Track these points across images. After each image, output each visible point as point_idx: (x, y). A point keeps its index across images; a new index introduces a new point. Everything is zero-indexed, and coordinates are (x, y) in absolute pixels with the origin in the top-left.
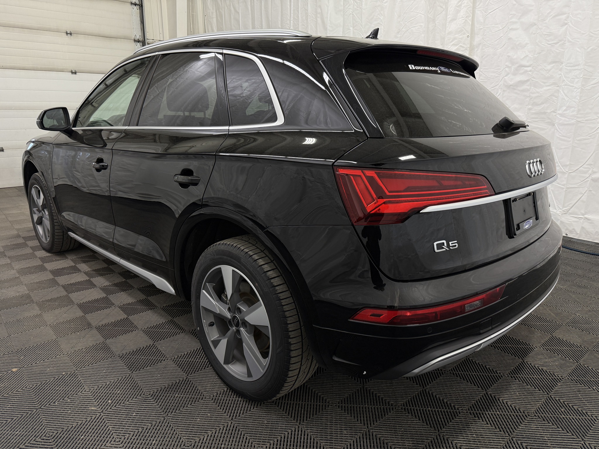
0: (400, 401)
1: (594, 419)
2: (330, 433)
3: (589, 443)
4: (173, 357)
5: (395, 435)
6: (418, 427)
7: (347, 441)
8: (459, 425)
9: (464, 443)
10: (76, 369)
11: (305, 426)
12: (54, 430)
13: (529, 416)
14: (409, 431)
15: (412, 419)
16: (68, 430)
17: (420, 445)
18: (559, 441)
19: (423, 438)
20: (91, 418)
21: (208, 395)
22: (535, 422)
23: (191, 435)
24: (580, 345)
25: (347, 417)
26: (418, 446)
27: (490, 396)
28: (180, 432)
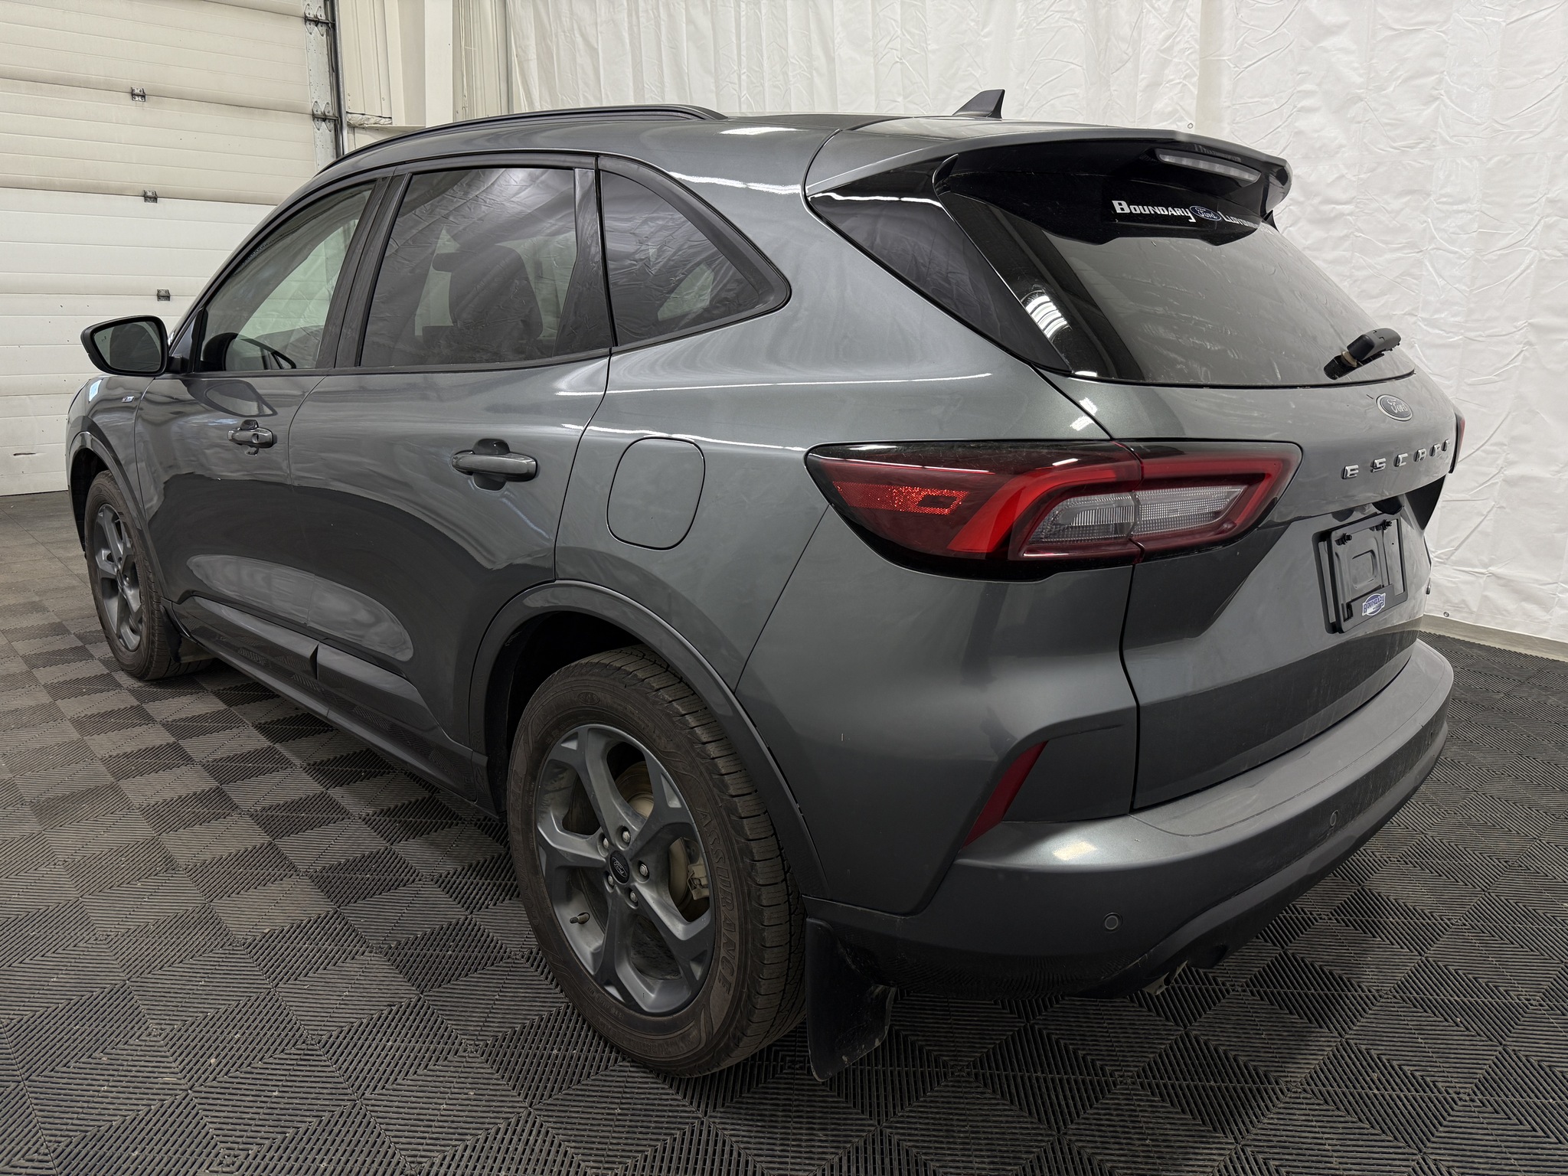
0: (966, 1056)
1: (1453, 1099)
2: (782, 1139)
3: (1435, 1160)
4: (387, 946)
5: (948, 1143)
6: (1007, 1122)
7: (824, 1159)
8: (1111, 1115)
9: (1120, 1162)
10: (129, 976)
11: (717, 1121)
12: (61, 1136)
13: (1288, 1090)
14: (984, 1132)
15: (993, 1102)
16: (99, 1135)
17: (1010, 1168)
18: (1359, 1155)
19: (1018, 1148)
20: (160, 1104)
21: (472, 1042)
22: (1304, 1106)
23: (420, 1147)
24: (1430, 913)
25: (827, 1096)
26: (1004, 1170)
27: (1194, 1040)
28: (393, 1140)
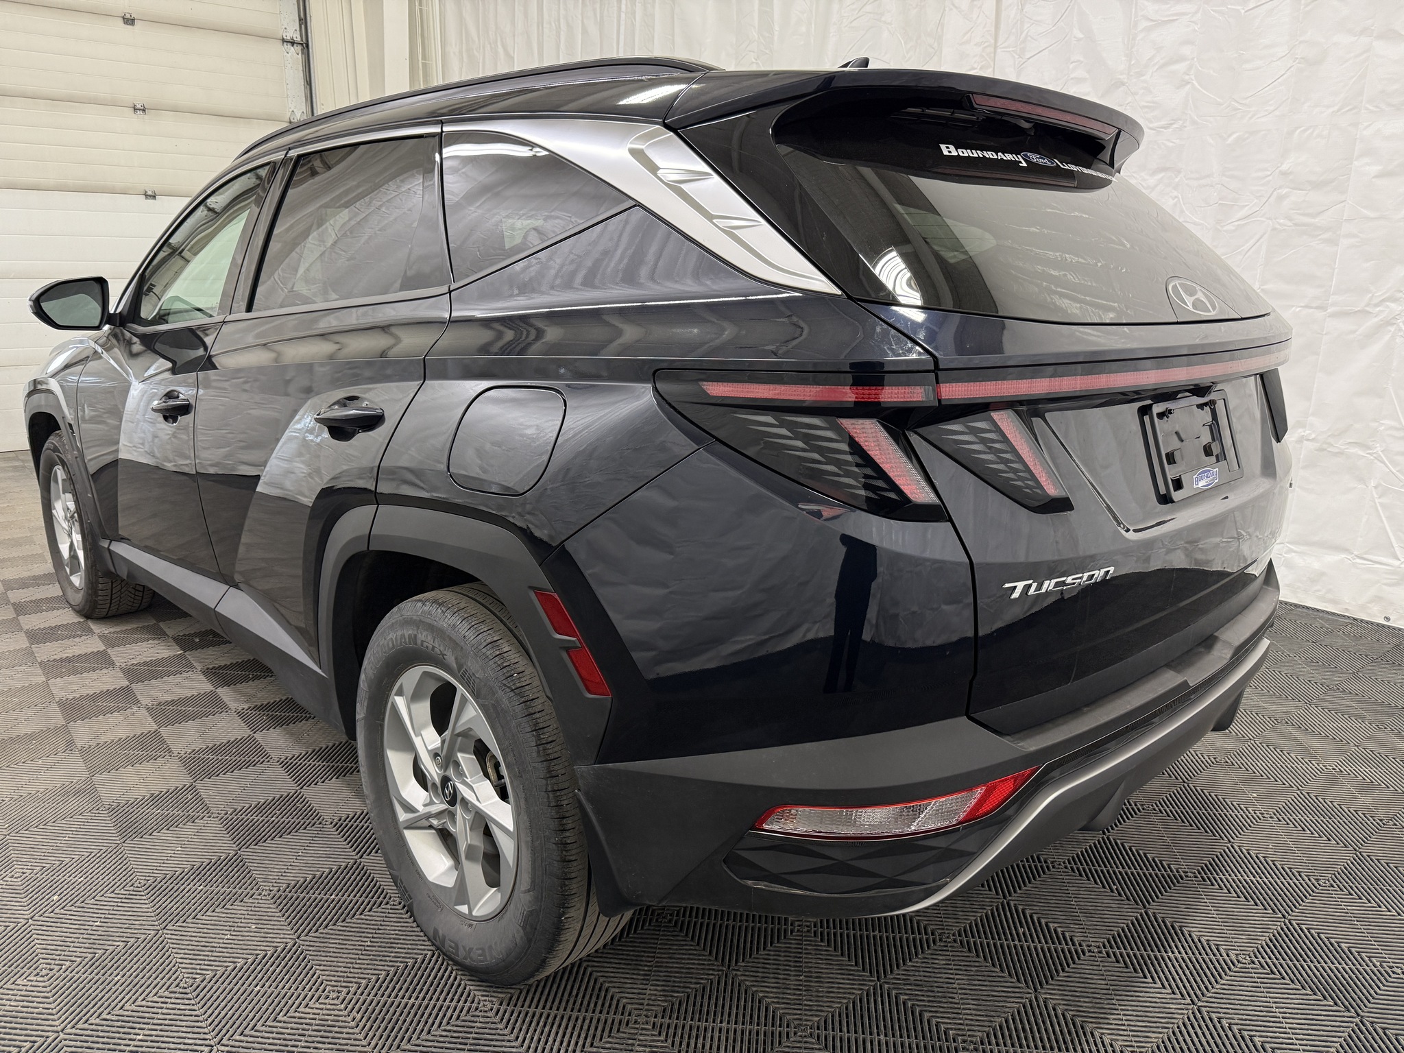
4: (224, 812)
9: (772, 992)
19: (689, 980)
21: (267, 888)
